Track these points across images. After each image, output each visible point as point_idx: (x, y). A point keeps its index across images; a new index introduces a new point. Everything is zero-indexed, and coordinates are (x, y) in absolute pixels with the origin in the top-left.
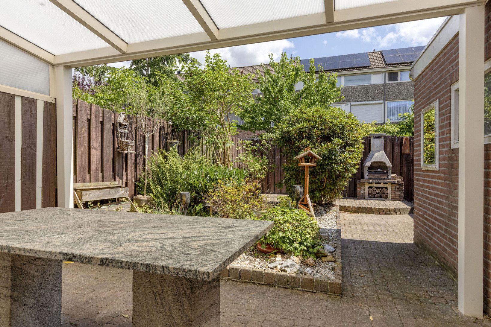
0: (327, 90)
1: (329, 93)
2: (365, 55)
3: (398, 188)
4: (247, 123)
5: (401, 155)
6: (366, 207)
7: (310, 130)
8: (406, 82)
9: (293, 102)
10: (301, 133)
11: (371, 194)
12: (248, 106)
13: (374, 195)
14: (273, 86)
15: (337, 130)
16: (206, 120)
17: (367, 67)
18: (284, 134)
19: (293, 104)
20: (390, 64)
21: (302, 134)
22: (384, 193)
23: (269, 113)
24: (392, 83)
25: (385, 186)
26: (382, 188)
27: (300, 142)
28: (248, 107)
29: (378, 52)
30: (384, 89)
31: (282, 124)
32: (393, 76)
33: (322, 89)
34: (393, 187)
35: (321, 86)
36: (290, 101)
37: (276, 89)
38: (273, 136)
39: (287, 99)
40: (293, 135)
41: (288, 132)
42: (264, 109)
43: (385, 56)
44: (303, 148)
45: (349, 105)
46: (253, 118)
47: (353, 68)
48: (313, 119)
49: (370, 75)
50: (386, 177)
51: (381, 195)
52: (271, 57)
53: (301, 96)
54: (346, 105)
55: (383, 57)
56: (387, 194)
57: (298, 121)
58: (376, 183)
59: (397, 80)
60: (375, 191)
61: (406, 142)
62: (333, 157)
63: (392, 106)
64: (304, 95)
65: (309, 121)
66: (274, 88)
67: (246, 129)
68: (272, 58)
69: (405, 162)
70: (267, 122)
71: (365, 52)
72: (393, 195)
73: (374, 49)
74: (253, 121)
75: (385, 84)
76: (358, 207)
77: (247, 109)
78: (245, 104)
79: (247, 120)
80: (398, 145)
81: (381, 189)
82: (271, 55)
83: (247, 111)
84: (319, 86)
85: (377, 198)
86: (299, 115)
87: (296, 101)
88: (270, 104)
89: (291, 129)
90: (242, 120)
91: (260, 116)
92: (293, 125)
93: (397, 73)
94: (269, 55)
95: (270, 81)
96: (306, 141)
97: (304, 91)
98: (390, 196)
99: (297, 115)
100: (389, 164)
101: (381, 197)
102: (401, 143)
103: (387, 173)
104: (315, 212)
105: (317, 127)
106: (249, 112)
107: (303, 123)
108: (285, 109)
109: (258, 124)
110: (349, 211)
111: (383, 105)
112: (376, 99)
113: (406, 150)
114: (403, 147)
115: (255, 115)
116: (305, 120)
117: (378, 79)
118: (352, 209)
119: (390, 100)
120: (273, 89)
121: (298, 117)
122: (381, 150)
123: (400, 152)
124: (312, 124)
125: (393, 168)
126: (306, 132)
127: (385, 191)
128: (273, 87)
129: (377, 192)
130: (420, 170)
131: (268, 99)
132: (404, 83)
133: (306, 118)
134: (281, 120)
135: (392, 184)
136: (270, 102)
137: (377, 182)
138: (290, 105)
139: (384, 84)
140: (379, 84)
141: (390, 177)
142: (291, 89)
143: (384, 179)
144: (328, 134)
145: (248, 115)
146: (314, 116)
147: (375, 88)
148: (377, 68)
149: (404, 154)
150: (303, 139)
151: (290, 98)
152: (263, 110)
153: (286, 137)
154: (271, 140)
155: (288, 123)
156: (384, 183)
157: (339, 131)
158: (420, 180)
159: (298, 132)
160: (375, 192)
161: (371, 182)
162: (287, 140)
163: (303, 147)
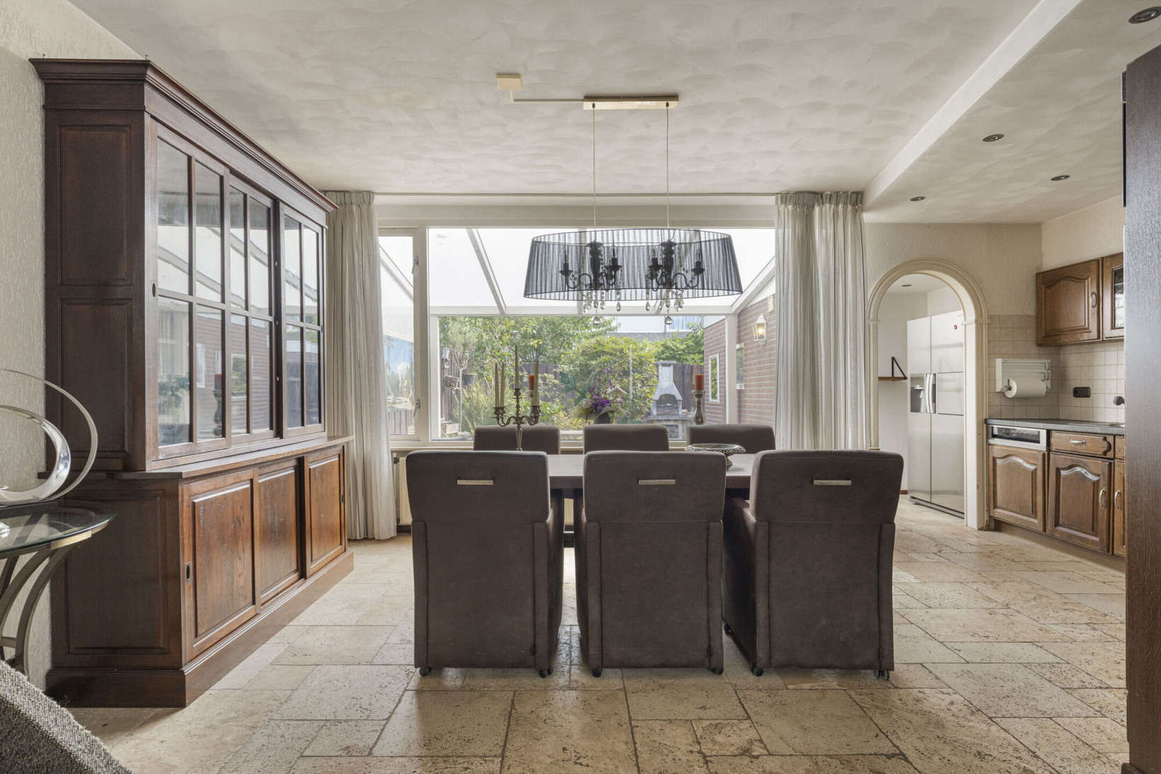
22: (674, 433)
25: (675, 423)
26: (672, 426)
34: (684, 425)
50: (676, 412)
58: (665, 420)
80: (688, 374)
100: (679, 397)
102: (692, 371)
103: (677, 408)
122: (669, 380)
125: (683, 402)
130: (708, 404)
141: (680, 413)
143: (674, 415)
156: (675, 420)
158: (709, 412)
161: (660, 419)
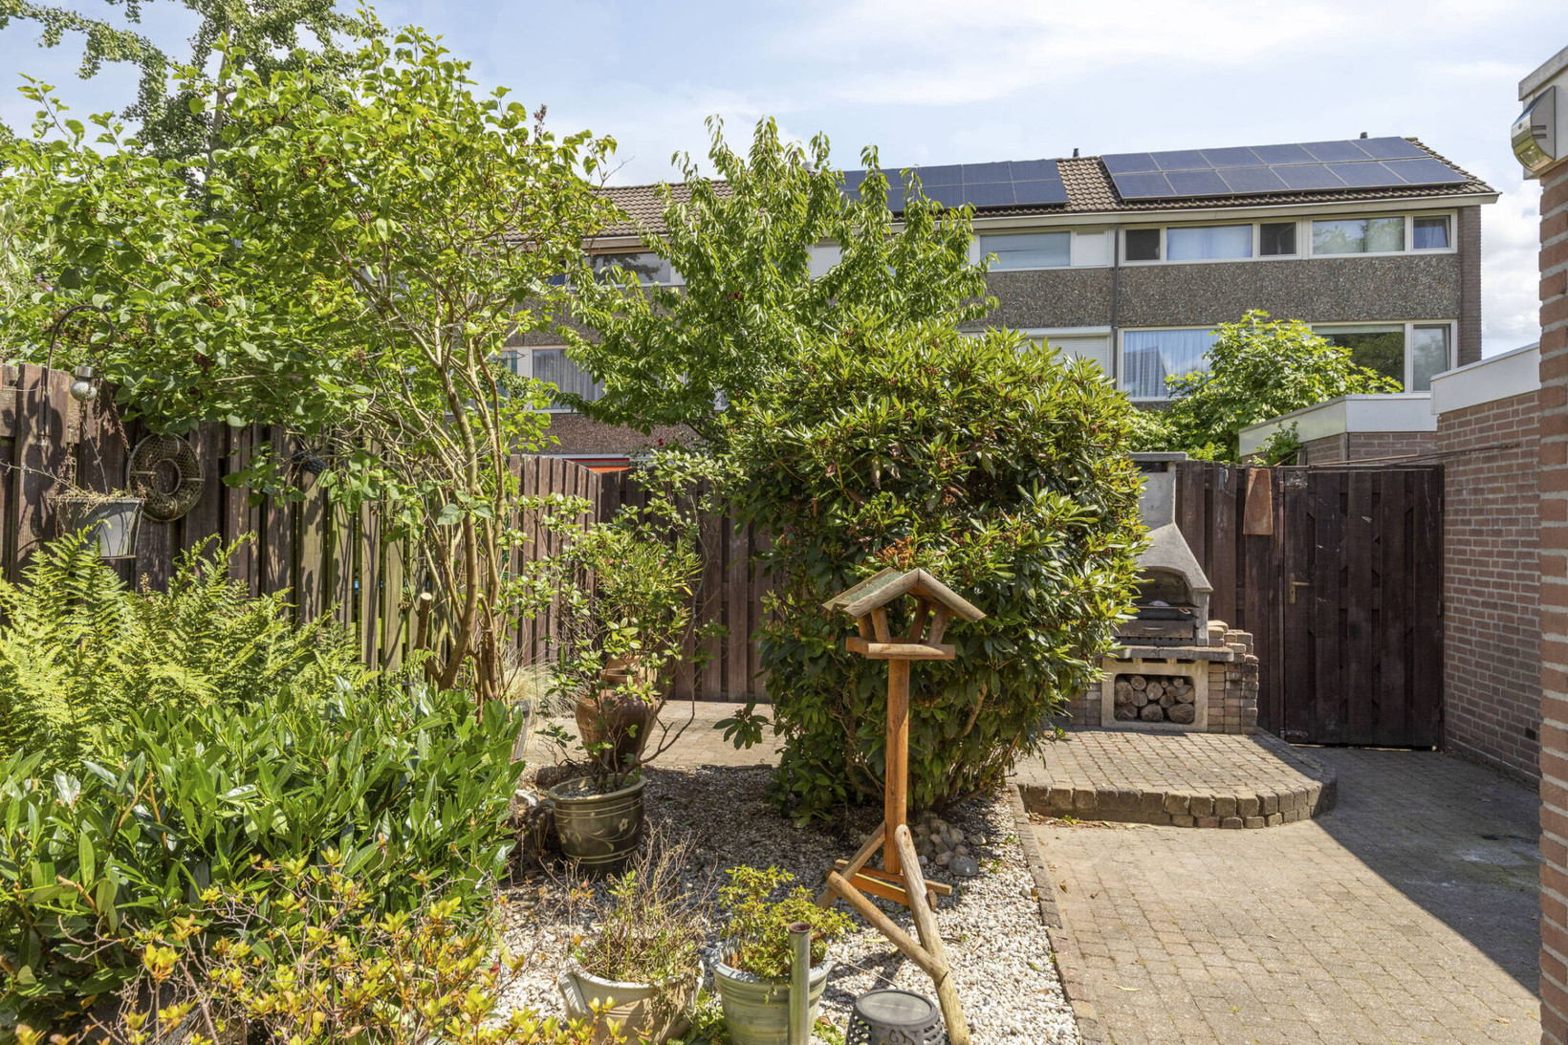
0: (935, 269)
1: (945, 281)
2: (1046, 168)
3: (1234, 682)
4: (614, 393)
5: (1240, 538)
6: (1135, 795)
7: (907, 442)
8: (1185, 266)
9: (804, 316)
10: (860, 459)
11: (1127, 705)
12: (621, 326)
13: (1140, 709)
14: (719, 246)
15: (1041, 447)
16: (328, 370)
17: (1055, 206)
18: (766, 460)
19: (801, 320)
20: (1134, 202)
21: (864, 468)
22: (1177, 702)
23: (706, 356)
24: (1138, 268)
26: (1170, 679)
27: (856, 512)
28: (621, 332)
29: (1089, 159)
30: (1115, 288)
31: (756, 408)
32: (1142, 242)
33: (919, 265)
34: (1215, 678)
35: (914, 254)
36: (791, 307)
37: (733, 258)
38: (707, 467)
39: (780, 301)
40: (817, 468)
41: (791, 451)
42: (682, 338)
43: (1113, 175)
44: (870, 544)
46: (638, 374)
47: (1010, 208)
48: (925, 383)
49: (1065, 236)
50: (1186, 634)
51: (1164, 710)
52: (715, 129)
53: (833, 289)
55: (1108, 177)
56: (1192, 703)
57: (842, 393)
58: (1145, 660)
59: (1156, 257)
60: (1144, 691)
61: (1261, 490)
62: (1032, 593)
63: (1138, 348)
64: (846, 288)
65: (905, 393)
66: (726, 254)
67: (613, 416)
68: (719, 136)
69: (1254, 571)
70: (698, 393)
71: (1047, 157)
72: (1215, 711)
73: (1076, 151)
74: (641, 387)
75: (1115, 270)
76: (1100, 793)
77: (617, 337)
78: (609, 317)
79: (616, 381)
80: (1227, 500)
81: (1165, 684)
82: (715, 123)
83: (616, 345)
84: (901, 257)
85: (1152, 721)
86: (845, 360)
87: (814, 311)
88: (711, 319)
89: (808, 435)
90: (596, 380)
91: (670, 369)
92: (813, 416)
93: (1157, 231)
94: (709, 121)
95: (708, 223)
96: (888, 505)
97: (847, 274)
98: (1203, 712)
99: (837, 359)
101: (1167, 718)
102: (1241, 491)
103: (1193, 615)
104: (925, 860)
105: (941, 428)
106: (628, 351)
107: (870, 404)
108: (771, 342)
109: (660, 401)
110: (1059, 814)
111: (1109, 342)
112: (1087, 320)
113: (1260, 520)
114: (1246, 508)
115: (648, 362)
116: (881, 386)
117: (1092, 253)
118: (1074, 801)
119: (1133, 323)
120: (721, 259)
121: (845, 373)
122: (1166, 522)
123: (1234, 527)
124: (923, 411)
125: (1215, 595)
126: (888, 455)
127: (1182, 691)
128: (719, 250)
129: (1151, 696)
131: (703, 298)
132: (1179, 267)
133: (882, 379)
134: (752, 385)
135: (1211, 663)
136: (712, 315)
137: (1152, 656)
138: (789, 327)
139: (1112, 269)
140: (1096, 270)
141: (1203, 634)
142: (793, 263)
143: (1180, 642)
144: (999, 463)
145: (619, 362)
146: (928, 370)
147: (1084, 282)
148: (1090, 211)
149: (1249, 536)
150: (869, 492)
151: (790, 297)
152: (679, 340)
153: (780, 477)
154: (700, 487)
155: (788, 404)
156: (1180, 661)
157: (1052, 450)
159: (845, 455)
160: (1141, 696)
161: (1127, 655)
162: (786, 491)
163: (872, 534)
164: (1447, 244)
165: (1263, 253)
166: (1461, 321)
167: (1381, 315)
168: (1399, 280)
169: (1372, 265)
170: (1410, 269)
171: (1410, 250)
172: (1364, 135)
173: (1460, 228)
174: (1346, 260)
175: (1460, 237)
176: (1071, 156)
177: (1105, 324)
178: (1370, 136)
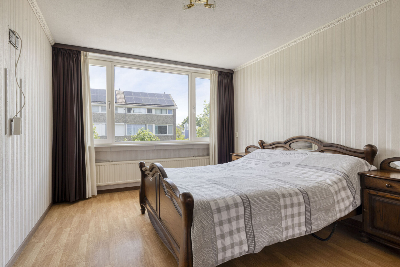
20: (128, 103)
24: (129, 114)
29: (122, 91)
30: (125, 117)
32: (129, 110)
45: (104, 124)
49: (117, 108)
54: (102, 124)
55: (125, 96)
59: (131, 112)
63: (129, 127)
73: (120, 89)
75: (125, 114)
93: (132, 108)
111: (124, 126)
112: (121, 122)
117: (121, 111)
119: (128, 123)
132: (135, 114)
140: (122, 114)
147: (120, 116)
148: (121, 104)
164: (172, 114)
165: (148, 113)
166: (174, 124)
167: (164, 123)
168: (166, 118)
169: (162, 116)
170: (167, 117)
171: (167, 114)
172: (164, 93)
173: (174, 112)
174: (159, 115)
175: (174, 113)
176: (119, 90)
177: (124, 123)
178: (165, 93)
